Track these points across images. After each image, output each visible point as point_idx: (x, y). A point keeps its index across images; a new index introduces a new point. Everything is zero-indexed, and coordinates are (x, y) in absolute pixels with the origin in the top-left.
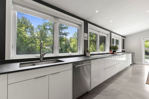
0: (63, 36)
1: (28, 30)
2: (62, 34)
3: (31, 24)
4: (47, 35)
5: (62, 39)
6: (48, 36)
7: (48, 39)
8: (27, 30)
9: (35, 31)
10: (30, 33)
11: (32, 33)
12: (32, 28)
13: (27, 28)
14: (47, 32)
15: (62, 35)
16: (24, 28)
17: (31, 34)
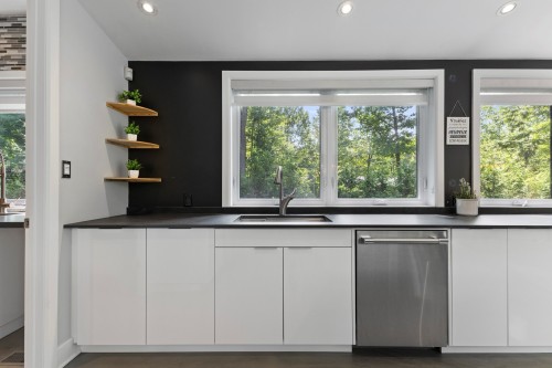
0: (409, 130)
1: (295, 127)
2: (404, 126)
3: (301, 110)
4: (348, 135)
5: (403, 144)
6: (351, 138)
7: (352, 150)
8: (291, 129)
9: (311, 128)
10: (299, 138)
11: (304, 136)
12: (304, 121)
13: (291, 124)
14: (350, 125)
15: (405, 129)
16: (283, 125)
17: (302, 140)
